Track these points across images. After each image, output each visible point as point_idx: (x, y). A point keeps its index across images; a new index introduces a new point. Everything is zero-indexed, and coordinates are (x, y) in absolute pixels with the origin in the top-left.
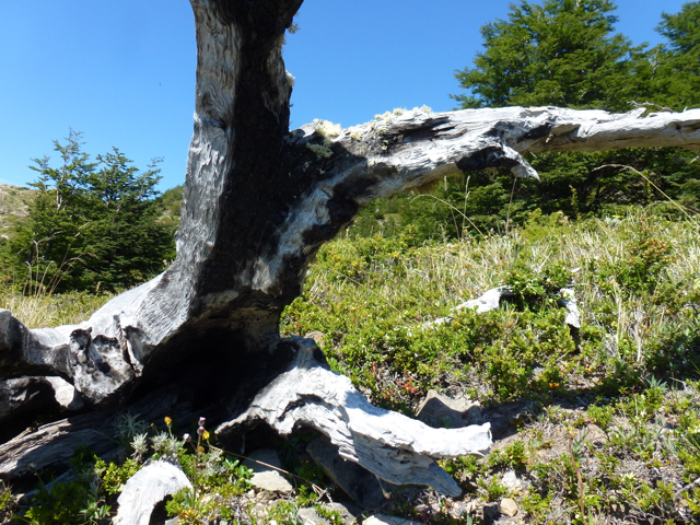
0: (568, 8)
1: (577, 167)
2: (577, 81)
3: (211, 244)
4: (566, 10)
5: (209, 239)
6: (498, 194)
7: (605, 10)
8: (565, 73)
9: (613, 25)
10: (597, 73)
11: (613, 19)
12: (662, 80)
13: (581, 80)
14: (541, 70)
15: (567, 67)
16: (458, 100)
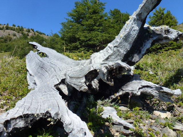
0: (96, 3)
1: (97, 42)
2: (96, 21)
3: (129, 49)
4: (95, 3)
5: (129, 48)
6: (78, 46)
7: (103, 6)
8: (94, 19)
9: (104, 10)
10: (101, 20)
11: (104, 8)
12: (113, 25)
13: (97, 21)
14: (89, 17)
15: (95, 17)
16: (67, 19)
